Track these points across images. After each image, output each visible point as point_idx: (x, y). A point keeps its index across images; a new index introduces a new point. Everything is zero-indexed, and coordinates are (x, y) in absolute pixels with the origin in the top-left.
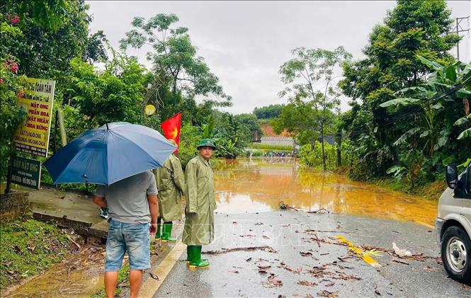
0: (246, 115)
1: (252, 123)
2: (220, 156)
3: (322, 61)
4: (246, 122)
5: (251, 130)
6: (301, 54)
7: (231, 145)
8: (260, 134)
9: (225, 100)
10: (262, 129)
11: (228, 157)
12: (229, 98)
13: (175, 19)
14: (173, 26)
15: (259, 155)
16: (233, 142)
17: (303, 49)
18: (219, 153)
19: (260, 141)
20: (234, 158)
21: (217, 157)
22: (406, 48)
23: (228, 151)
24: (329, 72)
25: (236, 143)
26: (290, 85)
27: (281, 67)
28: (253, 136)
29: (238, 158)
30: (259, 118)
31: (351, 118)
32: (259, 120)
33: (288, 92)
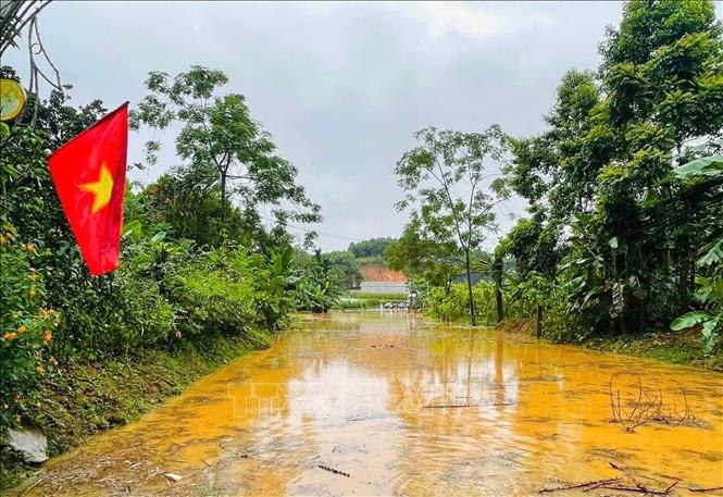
0: (340, 253)
1: (347, 264)
2: (304, 309)
3: (461, 152)
4: (339, 262)
5: (347, 273)
6: (430, 138)
7: (319, 293)
8: (359, 278)
9: (309, 211)
10: (362, 272)
11: (317, 310)
12: (316, 208)
13: (221, 78)
14: (219, 92)
15: (359, 307)
16: (322, 289)
17: (434, 129)
18: (303, 305)
19: (359, 288)
20: (325, 311)
21: (299, 310)
22: (673, 74)
23: (316, 301)
24: (478, 167)
25: (328, 290)
26: (414, 192)
27: (398, 164)
28: (349, 282)
29: (330, 311)
30: (356, 257)
31: (533, 232)
32: (357, 260)
33: (410, 202)
